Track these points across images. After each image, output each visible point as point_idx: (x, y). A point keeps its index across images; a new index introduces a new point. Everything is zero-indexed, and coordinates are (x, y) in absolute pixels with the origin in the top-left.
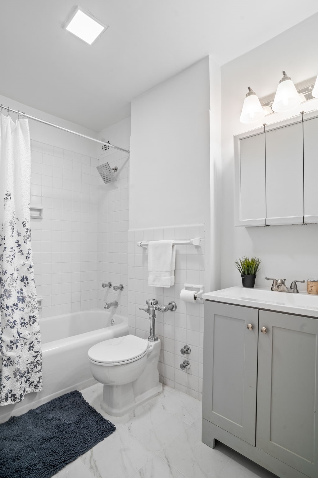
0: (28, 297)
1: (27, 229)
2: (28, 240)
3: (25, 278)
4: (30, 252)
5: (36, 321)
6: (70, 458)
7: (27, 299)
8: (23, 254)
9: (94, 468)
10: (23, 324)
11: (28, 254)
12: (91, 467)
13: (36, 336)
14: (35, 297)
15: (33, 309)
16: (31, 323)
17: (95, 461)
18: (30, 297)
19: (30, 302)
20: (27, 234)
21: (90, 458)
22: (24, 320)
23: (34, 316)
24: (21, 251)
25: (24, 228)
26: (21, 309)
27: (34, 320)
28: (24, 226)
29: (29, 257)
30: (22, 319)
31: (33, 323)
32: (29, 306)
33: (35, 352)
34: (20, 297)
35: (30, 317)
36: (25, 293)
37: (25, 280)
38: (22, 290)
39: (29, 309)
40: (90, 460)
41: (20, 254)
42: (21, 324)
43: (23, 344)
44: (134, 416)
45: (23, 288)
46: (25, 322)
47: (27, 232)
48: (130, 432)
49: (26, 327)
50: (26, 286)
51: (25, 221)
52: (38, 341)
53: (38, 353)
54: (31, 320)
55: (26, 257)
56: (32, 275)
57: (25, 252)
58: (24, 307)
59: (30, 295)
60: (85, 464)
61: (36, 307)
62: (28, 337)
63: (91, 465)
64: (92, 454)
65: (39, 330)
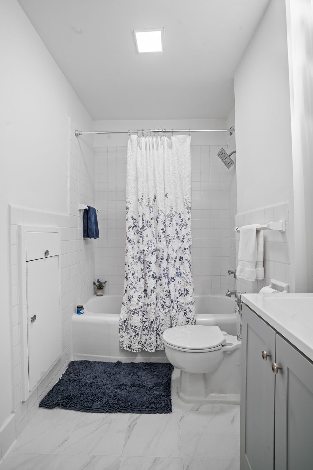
0: (183, 273)
1: (182, 219)
2: (183, 228)
3: (182, 258)
4: (184, 238)
5: (188, 293)
6: (122, 409)
7: (183, 275)
8: (180, 239)
9: (131, 428)
10: (180, 294)
11: (183, 239)
12: (130, 426)
13: (188, 306)
14: (188, 274)
15: (186, 283)
16: (185, 294)
17: (136, 423)
18: (184, 273)
19: (184, 277)
20: (182, 223)
21: (135, 419)
22: (181, 291)
23: (187, 289)
24: (179, 236)
25: (180, 218)
26: (179, 282)
27: (187, 292)
28: (180, 217)
29: (184, 241)
30: (180, 290)
31: (186, 295)
32: (183, 281)
33: (188, 318)
34: (179, 273)
35: (185, 289)
36: (182, 271)
37: (182, 259)
38: (180, 267)
39: (184, 283)
40: (134, 421)
41: (178, 239)
42: (179, 294)
43: (180, 310)
44: (197, 410)
45: (181, 266)
46: (182, 292)
47: (182, 221)
48: (180, 421)
49: (182, 296)
50: (182, 264)
51: (181, 213)
52: (190, 310)
53: (190, 319)
54: (185, 292)
55: (182, 241)
56: (186, 255)
57: (181, 237)
58: (181, 281)
59: (185, 272)
60: (129, 420)
61: (188, 282)
62: (183, 305)
63: (131, 425)
64: (139, 417)
65: (190, 302)
